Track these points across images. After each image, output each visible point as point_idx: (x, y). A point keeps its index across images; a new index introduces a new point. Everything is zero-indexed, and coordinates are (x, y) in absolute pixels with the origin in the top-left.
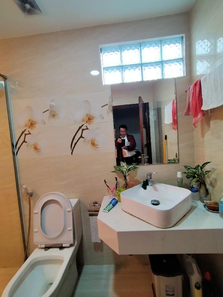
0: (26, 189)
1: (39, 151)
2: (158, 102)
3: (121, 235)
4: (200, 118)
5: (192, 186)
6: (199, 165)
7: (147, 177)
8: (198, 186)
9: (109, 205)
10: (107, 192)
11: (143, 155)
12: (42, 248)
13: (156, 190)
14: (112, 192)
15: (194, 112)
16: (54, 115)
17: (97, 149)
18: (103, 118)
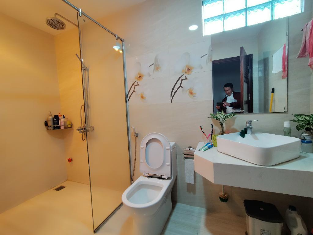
0: (134, 129)
1: (145, 99)
2: (264, 53)
3: (217, 166)
5: (303, 138)
7: (246, 125)
9: (204, 147)
10: (202, 137)
12: (146, 176)
14: (207, 138)
15: (311, 51)
16: (158, 68)
17: (195, 97)
18: (202, 68)
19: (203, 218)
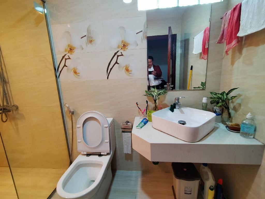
0: (68, 108)
1: (78, 75)
2: (185, 34)
3: (154, 146)
4: (235, 44)
6: (224, 92)
7: (175, 101)
8: (220, 111)
9: (141, 123)
10: (138, 113)
11: (168, 84)
12: (84, 155)
13: (182, 112)
14: (143, 113)
15: (228, 40)
16: (91, 41)
17: (131, 74)
18: (138, 45)
19: (140, 180)
